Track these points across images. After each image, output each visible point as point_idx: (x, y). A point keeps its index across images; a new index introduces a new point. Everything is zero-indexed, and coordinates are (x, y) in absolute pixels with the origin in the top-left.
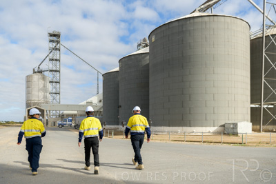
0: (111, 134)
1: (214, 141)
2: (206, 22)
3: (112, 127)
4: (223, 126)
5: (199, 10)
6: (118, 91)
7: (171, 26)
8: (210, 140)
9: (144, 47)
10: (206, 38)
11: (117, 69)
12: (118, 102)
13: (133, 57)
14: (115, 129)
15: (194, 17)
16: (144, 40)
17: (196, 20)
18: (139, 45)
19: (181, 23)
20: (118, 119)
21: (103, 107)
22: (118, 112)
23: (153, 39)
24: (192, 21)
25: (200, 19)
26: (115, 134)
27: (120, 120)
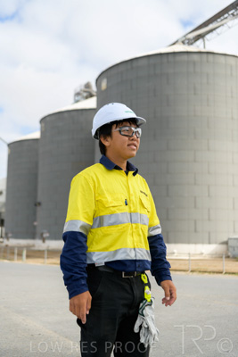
0: (20, 255)
1: (210, 269)
2: (194, 63)
3: (23, 242)
4: (226, 243)
5: (183, 42)
6: (36, 176)
7: (135, 64)
8: (203, 268)
9: (87, 98)
10: (195, 89)
11: (37, 135)
12: (36, 197)
13: (66, 115)
14: (28, 247)
15: (174, 53)
16: (88, 86)
17: (178, 58)
18: (78, 94)
19: (152, 61)
20: (35, 227)
21: (6, 204)
22: (35, 214)
23: (104, 85)
24: (171, 58)
25: (185, 57)
26: (28, 256)
27: (39, 230)
